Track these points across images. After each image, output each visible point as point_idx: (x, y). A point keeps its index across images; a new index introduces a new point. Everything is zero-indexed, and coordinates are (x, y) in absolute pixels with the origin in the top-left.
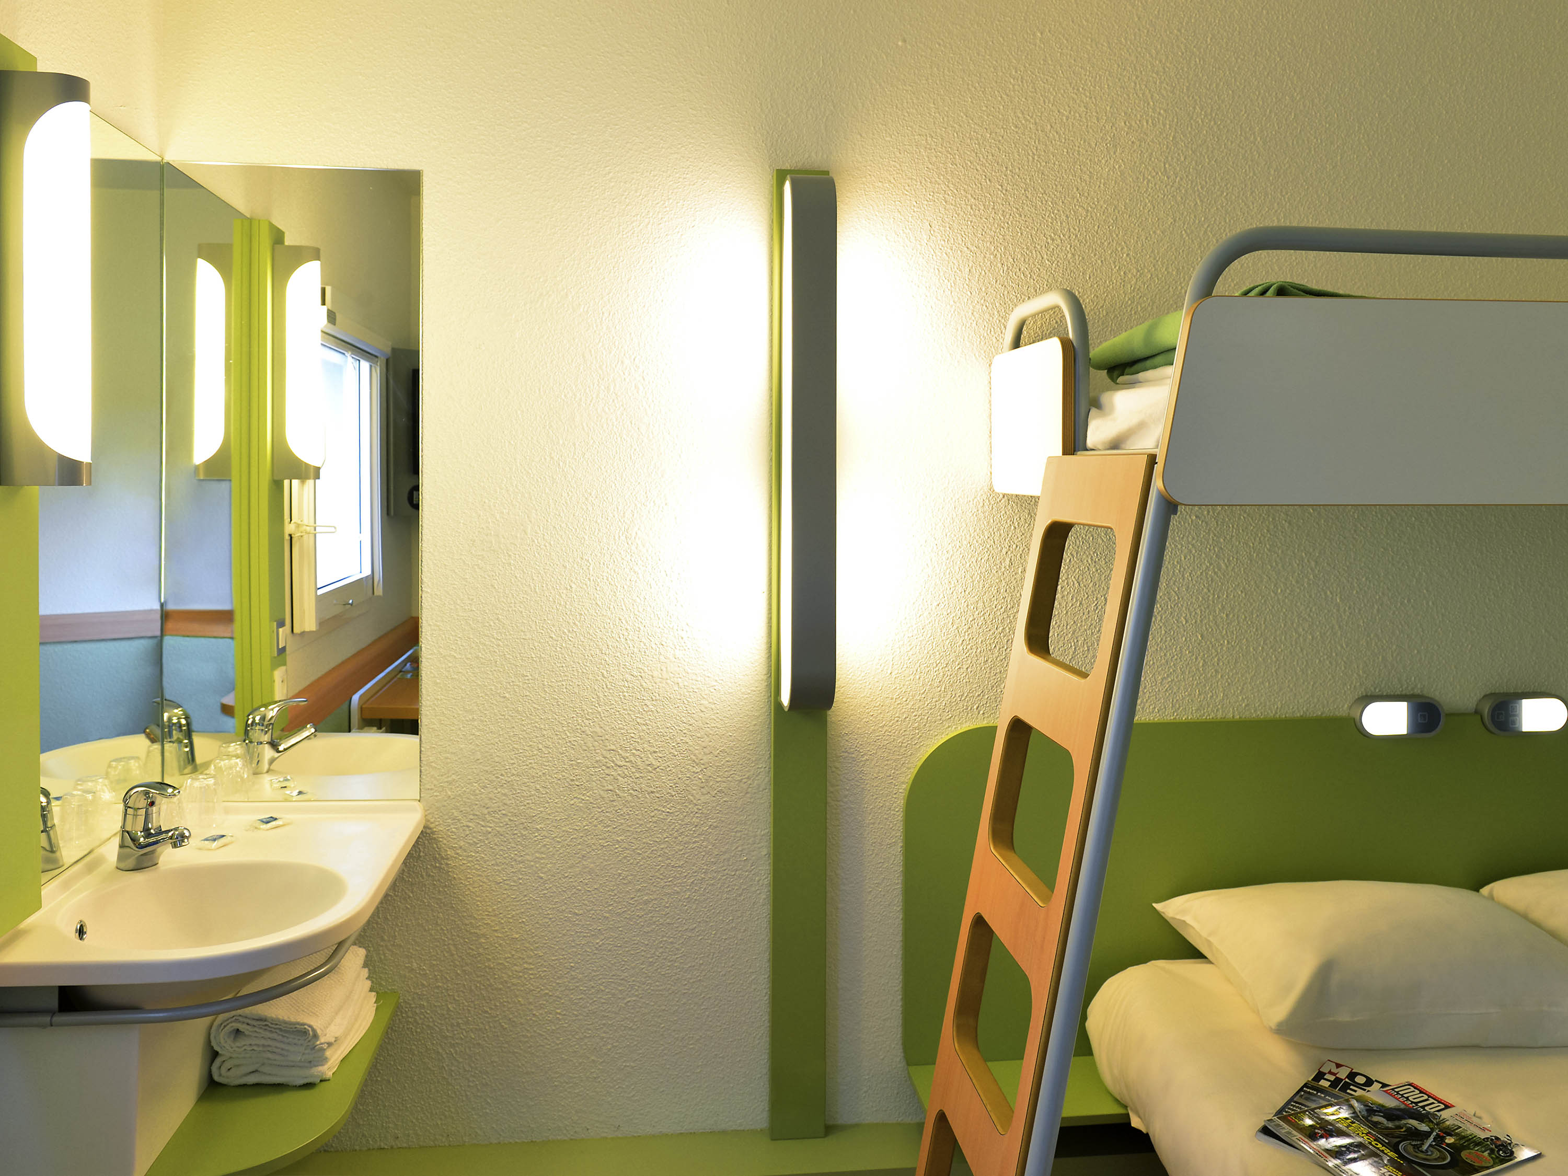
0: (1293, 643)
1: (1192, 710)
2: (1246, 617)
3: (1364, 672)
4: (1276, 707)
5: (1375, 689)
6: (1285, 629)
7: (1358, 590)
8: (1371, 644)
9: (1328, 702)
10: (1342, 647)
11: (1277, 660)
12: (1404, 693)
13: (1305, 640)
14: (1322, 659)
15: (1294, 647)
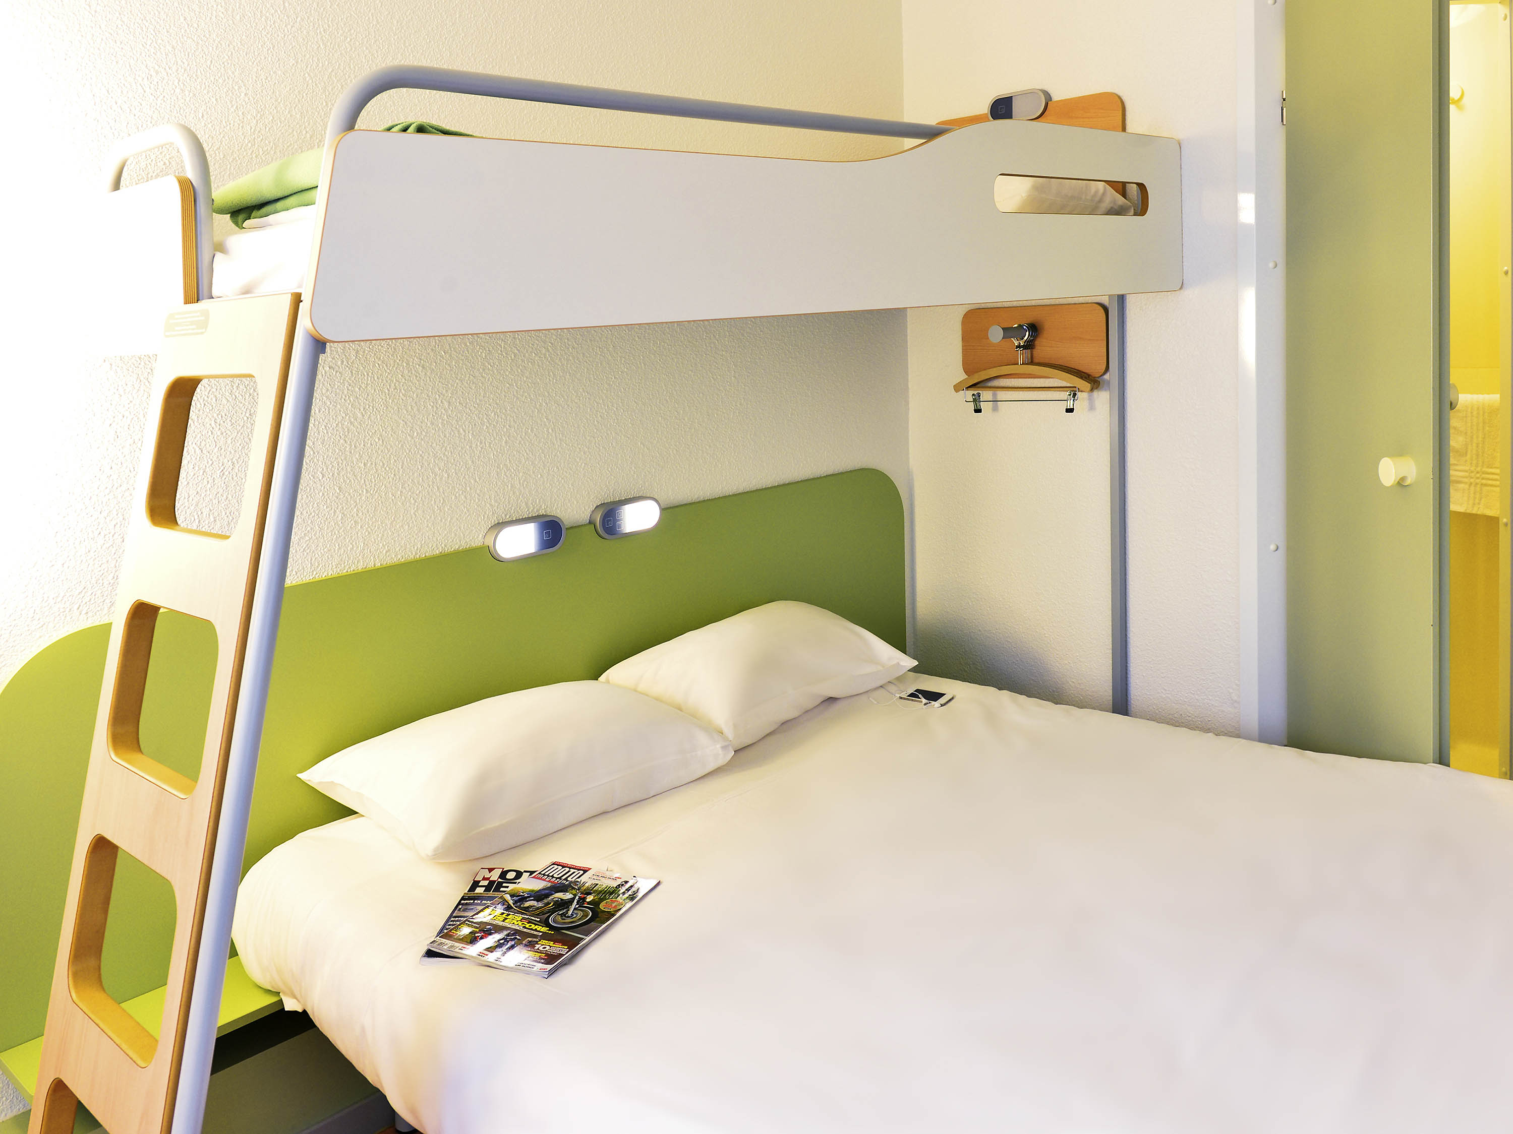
1: (333, 566)
2: (384, 464)
3: (496, 501)
4: (416, 548)
5: (506, 516)
6: (422, 471)
7: (488, 425)
8: (501, 473)
9: (464, 535)
10: (475, 481)
11: (415, 502)
12: (530, 516)
13: (441, 479)
14: (457, 495)
15: (431, 487)
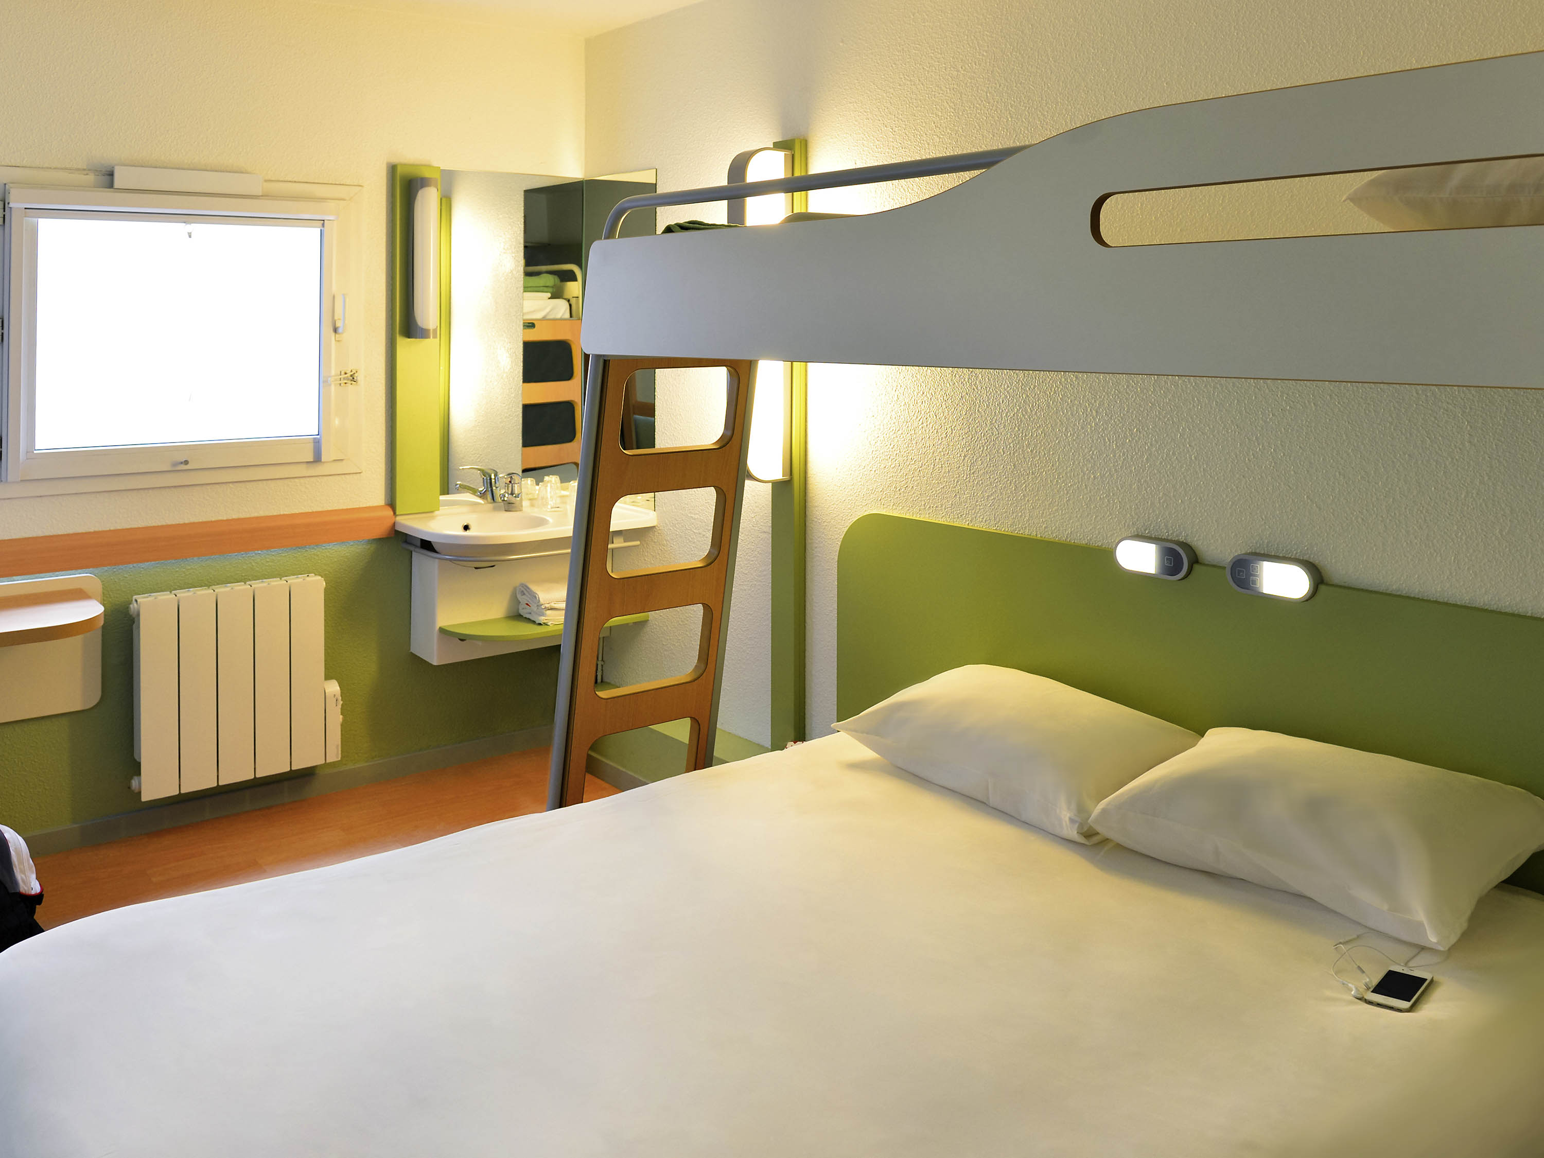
0: (1080, 480)
